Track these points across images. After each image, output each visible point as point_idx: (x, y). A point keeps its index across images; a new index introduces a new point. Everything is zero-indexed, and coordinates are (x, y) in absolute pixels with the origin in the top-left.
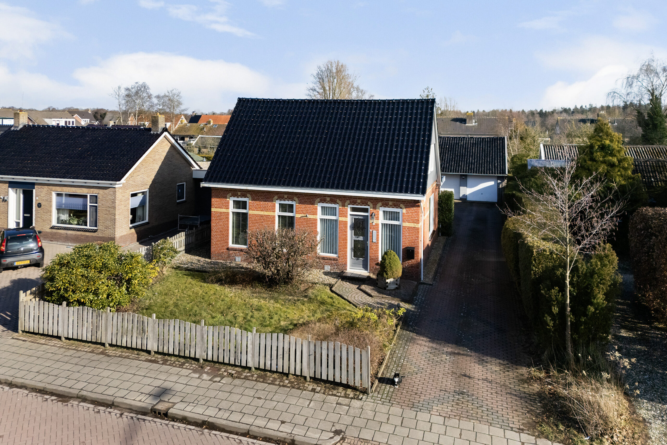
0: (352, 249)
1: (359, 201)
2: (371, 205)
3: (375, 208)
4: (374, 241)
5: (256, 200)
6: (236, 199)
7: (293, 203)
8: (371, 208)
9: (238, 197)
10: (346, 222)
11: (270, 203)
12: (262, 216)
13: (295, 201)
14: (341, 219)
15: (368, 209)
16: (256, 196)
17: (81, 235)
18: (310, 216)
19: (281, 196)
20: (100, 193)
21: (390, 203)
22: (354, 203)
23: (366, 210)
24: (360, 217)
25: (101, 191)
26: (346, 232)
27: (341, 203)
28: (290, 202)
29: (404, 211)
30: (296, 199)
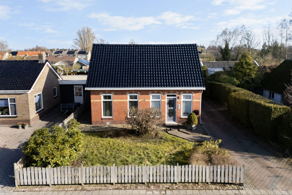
0: (167, 113)
1: (172, 92)
2: (178, 93)
3: (179, 94)
4: (179, 109)
5: (117, 95)
6: (105, 95)
7: (137, 95)
8: (177, 94)
9: (106, 94)
10: (165, 102)
11: (124, 96)
12: (120, 102)
13: (138, 93)
14: (162, 100)
15: (176, 95)
16: (116, 93)
17: (6, 120)
18: (146, 100)
19: (130, 92)
20: (17, 97)
21: (187, 92)
22: (169, 93)
23: (175, 96)
24: (172, 99)
25: (18, 96)
26: (165, 106)
27: (162, 93)
28: (135, 95)
29: (194, 95)
30: (139, 93)
